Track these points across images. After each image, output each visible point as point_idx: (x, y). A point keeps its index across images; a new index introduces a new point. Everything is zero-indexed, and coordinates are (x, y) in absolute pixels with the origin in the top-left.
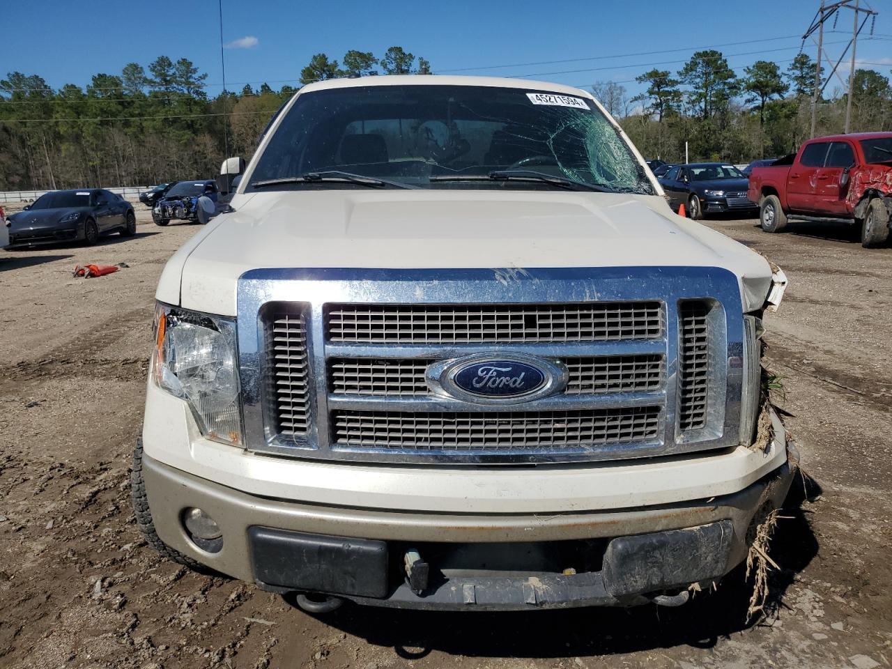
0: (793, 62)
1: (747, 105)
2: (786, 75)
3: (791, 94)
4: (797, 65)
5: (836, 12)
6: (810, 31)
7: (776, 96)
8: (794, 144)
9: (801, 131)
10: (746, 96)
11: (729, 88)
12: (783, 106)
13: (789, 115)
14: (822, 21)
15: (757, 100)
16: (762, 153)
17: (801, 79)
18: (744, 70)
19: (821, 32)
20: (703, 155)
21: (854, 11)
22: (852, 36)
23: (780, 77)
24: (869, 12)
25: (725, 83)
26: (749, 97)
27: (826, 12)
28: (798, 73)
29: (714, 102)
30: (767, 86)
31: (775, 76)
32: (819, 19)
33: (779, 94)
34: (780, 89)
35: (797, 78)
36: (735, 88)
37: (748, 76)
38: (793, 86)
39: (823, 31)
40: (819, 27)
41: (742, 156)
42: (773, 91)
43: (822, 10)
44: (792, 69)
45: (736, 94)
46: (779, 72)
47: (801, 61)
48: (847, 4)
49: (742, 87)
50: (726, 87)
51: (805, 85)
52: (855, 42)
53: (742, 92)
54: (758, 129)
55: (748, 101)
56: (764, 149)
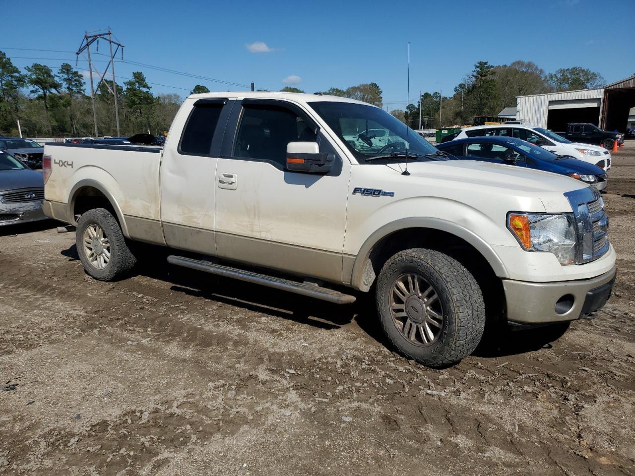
0: (61, 68)
1: (33, 94)
2: (57, 76)
3: (64, 89)
4: (64, 70)
5: (96, 41)
6: (81, 50)
7: (54, 91)
8: (72, 125)
9: (75, 116)
10: (31, 88)
11: (16, 81)
12: (60, 98)
13: (66, 104)
14: (88, 45)
15: (39, 91)
16: (51, 130)
17: (68, 80)
18: (25, 68)
19: (88, 52)
20: (4, 130)
21: (109, 42)
22: (110, 59)
23: (53, 77)
24: (119, 45)
25: (12, 77)
26: (33, 89)
27: (90, 40)
28: (66, 76)
29: (5, 90)
30: (46, 82)
31: (50, 76)
32: (85, 43)
33: (56, 89)
34: (56, 86)
35: (65, 80)
36: (21, 80)
37: (30, 73)
38: (65, 85)
39: (90, 52)
40: (87, 49)
41: (36, 132)
42: (51, 87)
43: (87, 37)
44: (61, 73)
45: (22, 86)
46: (52, 74)
47: (66, 68)
48: (103, 36)
49: (26, 81)
50: (13, 79)
51: (72, 85)
52: (113, 63)
53: (28, 85)
54: (46, 114)
55: (32, 92)
56: (52, 127)
